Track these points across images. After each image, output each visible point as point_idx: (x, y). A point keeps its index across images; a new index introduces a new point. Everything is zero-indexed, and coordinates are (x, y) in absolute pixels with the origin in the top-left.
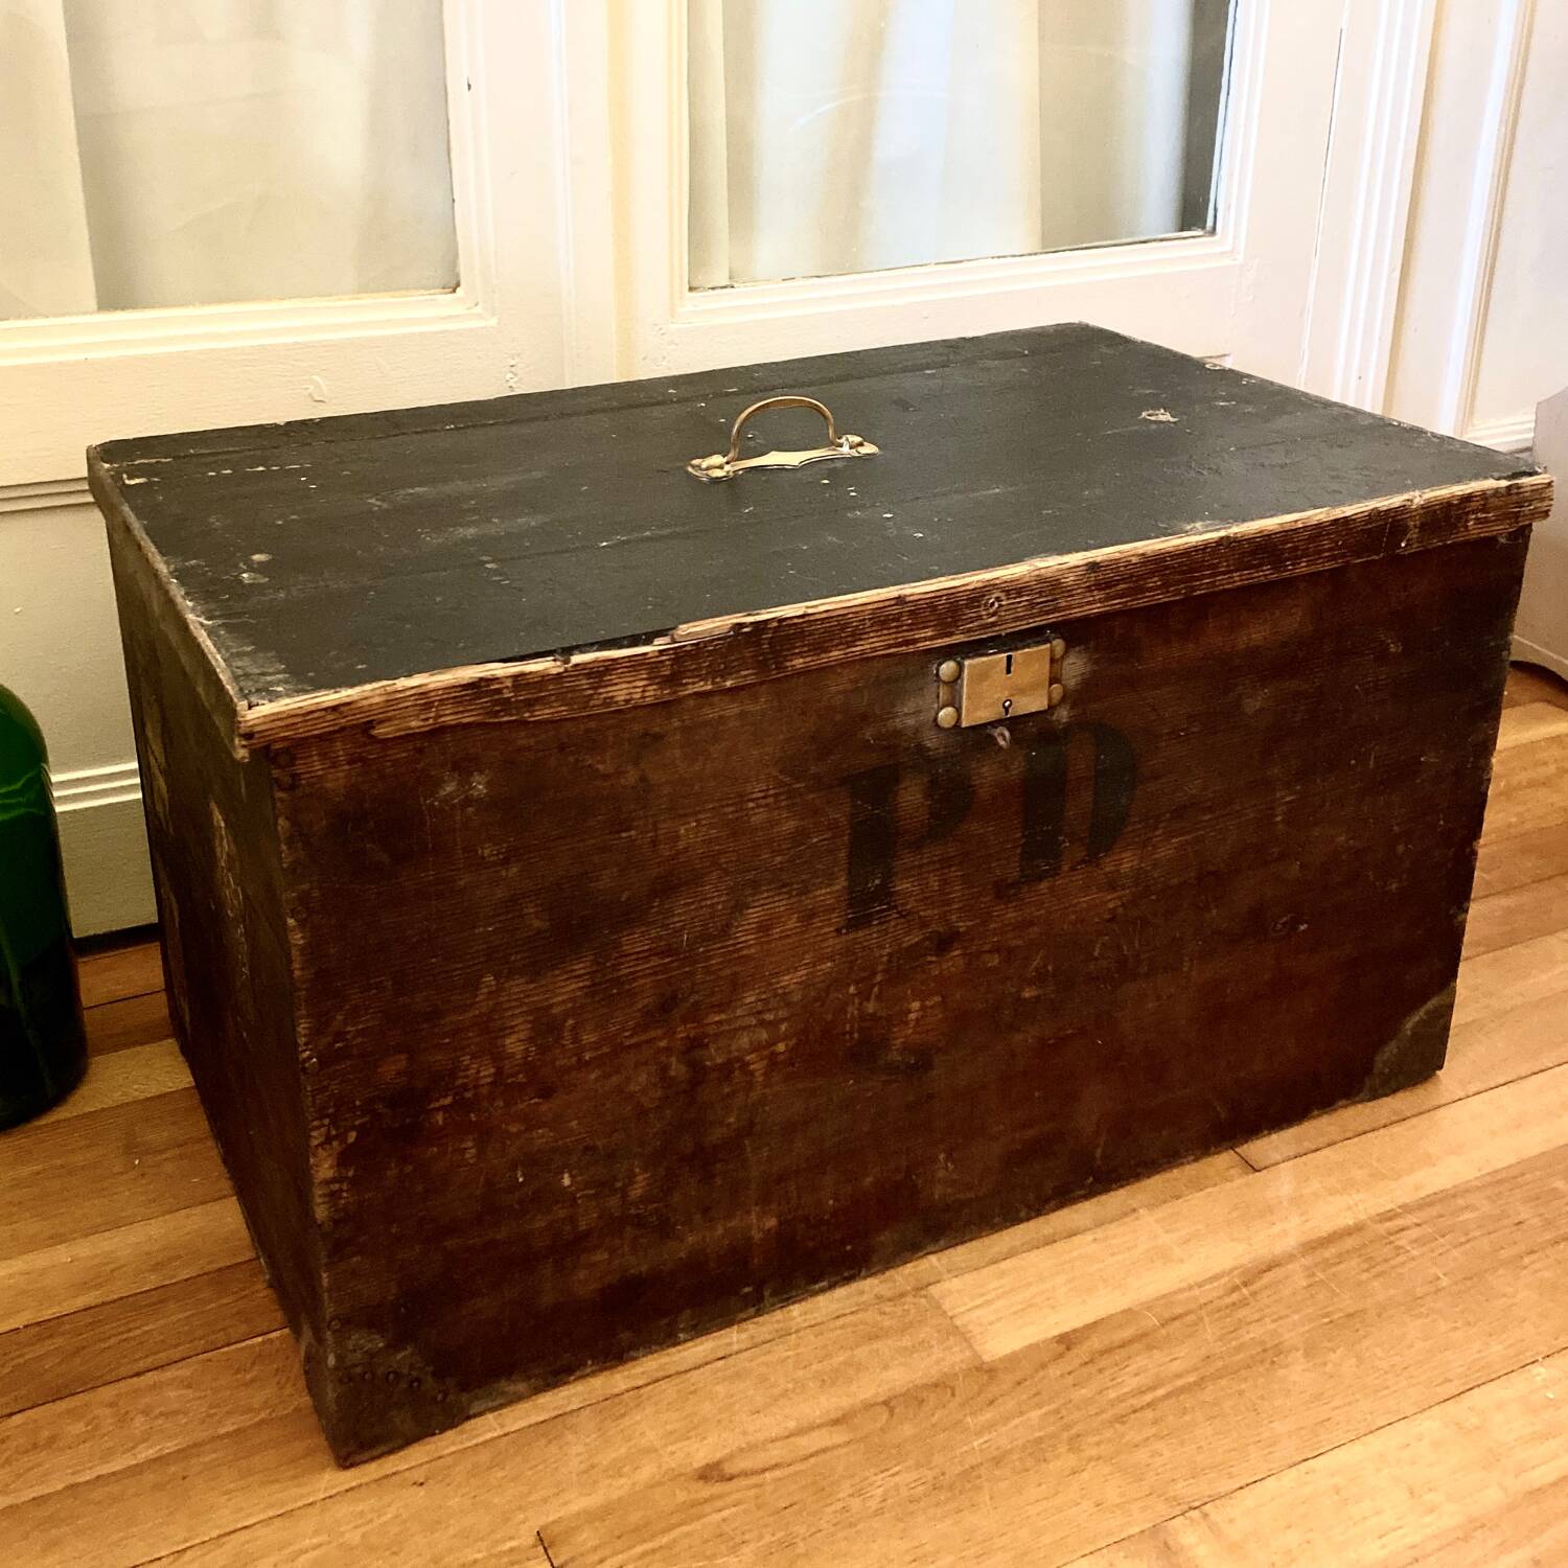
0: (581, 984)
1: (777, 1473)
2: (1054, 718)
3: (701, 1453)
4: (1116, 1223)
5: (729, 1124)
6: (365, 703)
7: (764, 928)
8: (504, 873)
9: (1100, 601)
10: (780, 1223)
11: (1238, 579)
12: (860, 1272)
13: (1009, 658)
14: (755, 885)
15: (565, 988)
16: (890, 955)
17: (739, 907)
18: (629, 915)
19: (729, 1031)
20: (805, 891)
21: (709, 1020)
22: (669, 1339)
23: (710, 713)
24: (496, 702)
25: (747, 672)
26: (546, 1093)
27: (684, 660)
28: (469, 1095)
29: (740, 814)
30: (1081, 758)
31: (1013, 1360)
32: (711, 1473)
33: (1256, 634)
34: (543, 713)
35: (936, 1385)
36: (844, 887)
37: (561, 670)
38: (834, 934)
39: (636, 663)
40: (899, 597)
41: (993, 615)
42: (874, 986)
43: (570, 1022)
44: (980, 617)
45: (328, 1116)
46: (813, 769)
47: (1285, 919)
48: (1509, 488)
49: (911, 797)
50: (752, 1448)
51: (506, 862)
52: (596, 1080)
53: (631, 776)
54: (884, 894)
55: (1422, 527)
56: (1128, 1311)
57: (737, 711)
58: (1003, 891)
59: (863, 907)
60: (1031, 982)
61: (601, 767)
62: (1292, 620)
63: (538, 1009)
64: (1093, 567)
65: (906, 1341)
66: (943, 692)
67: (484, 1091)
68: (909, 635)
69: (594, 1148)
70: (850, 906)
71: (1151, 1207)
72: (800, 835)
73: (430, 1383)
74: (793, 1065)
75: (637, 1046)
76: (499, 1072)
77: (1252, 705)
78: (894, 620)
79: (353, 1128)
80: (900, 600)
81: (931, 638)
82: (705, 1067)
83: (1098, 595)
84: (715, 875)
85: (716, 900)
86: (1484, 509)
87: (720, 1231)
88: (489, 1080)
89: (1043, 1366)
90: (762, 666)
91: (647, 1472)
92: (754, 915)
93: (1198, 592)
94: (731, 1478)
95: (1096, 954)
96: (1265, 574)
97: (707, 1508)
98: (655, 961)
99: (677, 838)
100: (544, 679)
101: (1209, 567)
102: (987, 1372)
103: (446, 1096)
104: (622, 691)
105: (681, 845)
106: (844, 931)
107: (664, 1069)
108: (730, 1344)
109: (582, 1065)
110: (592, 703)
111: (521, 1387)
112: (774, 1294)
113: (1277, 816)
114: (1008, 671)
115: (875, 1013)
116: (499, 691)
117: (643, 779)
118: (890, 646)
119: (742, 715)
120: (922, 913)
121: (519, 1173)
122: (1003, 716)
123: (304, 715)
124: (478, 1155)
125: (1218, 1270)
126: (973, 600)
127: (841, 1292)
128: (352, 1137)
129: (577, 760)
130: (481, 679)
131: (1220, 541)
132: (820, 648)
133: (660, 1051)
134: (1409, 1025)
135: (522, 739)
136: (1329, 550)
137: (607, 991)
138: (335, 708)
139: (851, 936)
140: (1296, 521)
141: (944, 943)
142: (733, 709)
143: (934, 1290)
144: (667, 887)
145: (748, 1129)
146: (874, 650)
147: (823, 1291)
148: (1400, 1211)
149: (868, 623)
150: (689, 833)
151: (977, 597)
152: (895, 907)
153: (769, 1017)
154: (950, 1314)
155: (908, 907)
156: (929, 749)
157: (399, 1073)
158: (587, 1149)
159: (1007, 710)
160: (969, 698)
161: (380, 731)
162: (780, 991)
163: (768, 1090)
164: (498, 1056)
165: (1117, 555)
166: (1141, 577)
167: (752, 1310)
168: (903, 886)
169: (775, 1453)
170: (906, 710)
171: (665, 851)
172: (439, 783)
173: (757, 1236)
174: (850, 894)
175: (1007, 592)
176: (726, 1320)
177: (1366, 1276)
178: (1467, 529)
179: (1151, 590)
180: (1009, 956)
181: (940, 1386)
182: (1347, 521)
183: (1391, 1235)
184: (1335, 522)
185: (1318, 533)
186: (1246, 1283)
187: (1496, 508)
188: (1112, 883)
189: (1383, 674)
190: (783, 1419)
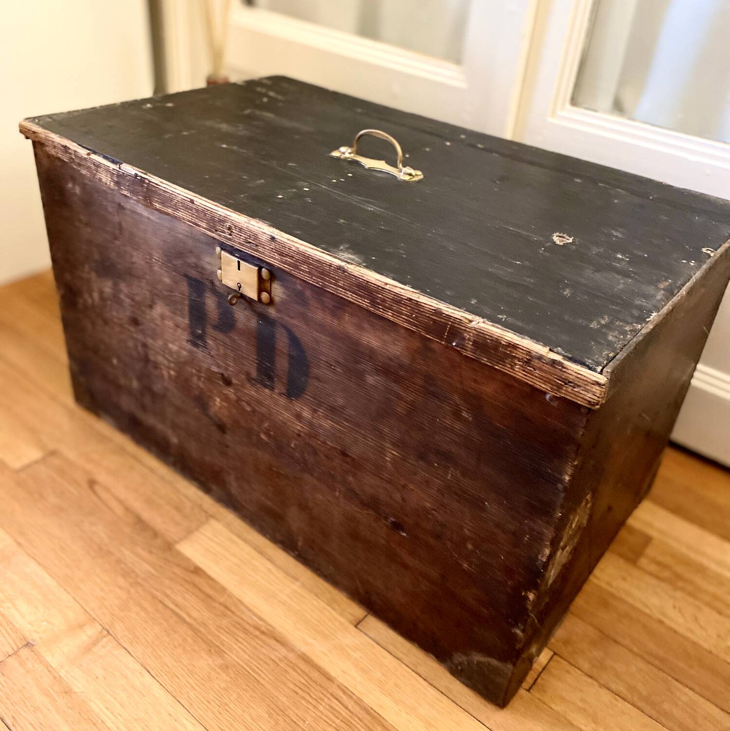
0: (111, 291)
2: (269, 310)
5: (158, 388)
9: (278, 260)
10: (179, 445)
11: (350, 297)
13: (239, 263)
14: (158, 297)
16: (206, 369)
17: (154, 302)
18: (121, 275)
20: (174, 313)
21: (148, 340)
24: (72, 158)
26: (105, 323)
27: (121, 178)
28: (87, 305)
29: (151, 262)
30: (282, 342)
31: (179, 554)
32: (92, 483)
33: (373, 340)
34: (83, 171)
37: (87, 157)
38: (186, 341)
39: (106, 169)
40: (191, 199)
41: (230, 235)
42: (202, 377)
43: (109, 303)
44: (224, 232)
46: (174, 262)
47: (392, 519)
48: (554, 362)
49: (211, 304)
50: (108, 490)
53: (117, 219)
54: (202, 339)
55: (475, 344)
56: (224, 589)
58: (249, 379)
59: (196, 339)
60: (264, 433)
61: (109, 208)
62: (396, 348)
63: (101, 290)
64: (273, 239)
65: (178, 519)
66: (218, 262)
68: (197, 221)
69: (121, 357)
70: (191, 334)
71: (303, 586)
72: (171, 288)
74: (177, 384)
75: (128, 329)
76: (93, 304)
77: (370, 380)
78: (190, 209)
80: (191, 201)
81: (206, 229)
82: (149, 357)
83: (277, 257)
84: (145, 281)
87: (160, 426)
88: (91, 304)
89: (178, 566)
90: (145, 198)
91: (89, 467)
93: (328, 290)
94: (91, 489)
95: (293, 446)
96: (365, 303)
97: (74, 485)
99: (132, 255)
100: (82, 157)
101: (333, 279)
102: (169, 547)
103: (81, 299)
104: (104, 179)
105: (134, 260)
106: (189, 343)
107: (137, 346)
110: (96, 177)
112: (180, 469)
113: (386, 457)
114: (239, 268)
115: (203, 389)
116: (71, 154)
117: (120, 222)
118: (189, 221)
119: (149, 218)
120: (218, 361)
121: (102, 346)
122: (238, 289)
125: (267, 619)
126: (221, 221)
129: (102, 200)
130: (65, 145)
131: (339, 268)
132: (164, 203)
136: (406, 315)
139: (193, 348)
140: (386, 284)
141: (227, 382)
142: (146, 213)
143: (212, 521)
145: (165, 396)
146: (184, 219)
147: (196, 486)
149: (181, 205)
152: (208, 349)
153: (167, 356)
154: (199, 529)
155: (212, 353)
156: (215, 286)
160: (223, 269)
162: (169, 349)
163: (169, 386)
165: (286, 241)
166: (297, 260)
168: (209, 341)
169: (106, 497)
170: (206, 260)
172: (67, 182)
174: (190, 328)
175: (235, 227)
177: (291, 686)
178: (512, 367)
179: (303, 271)
180: (254, 411)
181: (156, 534)
182: (417, 304)
183: (331, 694)
184: (410, 300)
185: (398, 300)
186: (263, 633)
187: (540, 369)
188: (299, 417)
189: (458, 426)
190: (123, 494)
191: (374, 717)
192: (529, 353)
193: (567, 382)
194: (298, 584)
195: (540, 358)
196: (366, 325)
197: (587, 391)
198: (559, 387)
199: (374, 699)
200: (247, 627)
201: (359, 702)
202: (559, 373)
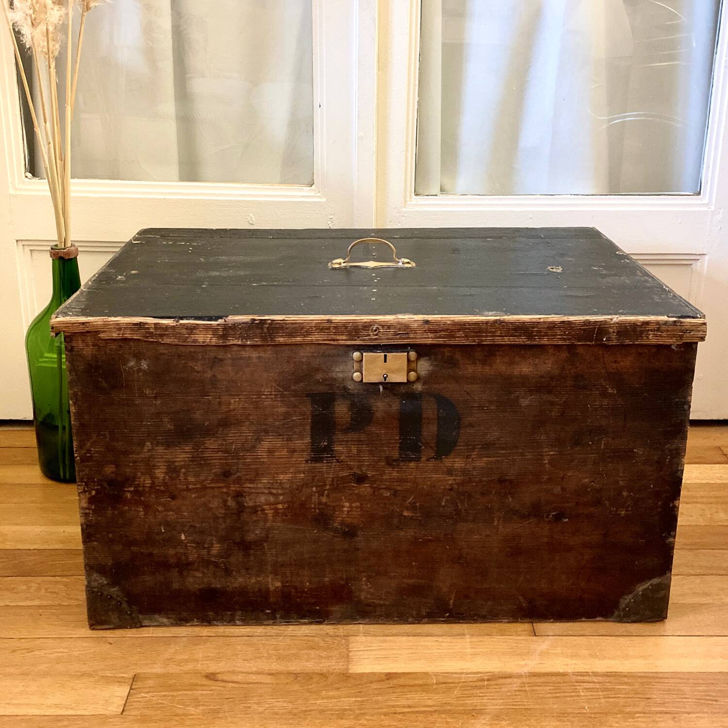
0: (188, 456)
1: (234, 685)
2: (414, 387)
3: (213, 668)
4: (452, 637)
5: (256, 534)
6: (95, 323)
7: (270, 451)
8: (154, 402)
9: (431, 338)
10: (283, 586)
11: (507, 340)
12: (324, 621)
13: (385, 356)
14: (266, 432)
15: (182, 455)
16: (333, 478)
17: (259, 440)
18: (209, 432)
19: (256, 493)
20: (289, 440)
21: (245, 486)
22: (231, 622)
23: (245, 354)
24: (148, 333)
25: (257, 340)
26: (173, 497)
27: (228, 330)
28: (141, 489)
29: (259, 400)
30: (429, 409)
31: (362, 675)
32: (211, 677)
33: (525, 368)
34: (167, 340)
35: (321, 674)
36: (309, 443)
37: (175, 325)
38: (304, 462)
39: (207, 328)
40: (328, 320)
41: (376, 335)
42: (325, 490)
43: (183, 470)
44: (369, 335)
45: (84, 482)
46: (293, 387)
47: (554, 513)
48: (675, 322)
49: (341, 409)
50: (233, 672)
51: (155, 398)
52: (195, 498)
53: (209, 374)
54: (328, 449)
55: (619, 333)
56: (426, 674)
57: (257, 355)
58: (390, 462)
59: (319, 453)
60: (407, 509)
61: (196, 368)
62: (547, 365)
63: (170, 462)
64: (427, 322)
65: (324, 654)
66: (356, 366)
67: (147, 489)
68: (334, 337)
69: (195, 527)
70: (312, 451)
71: (472, 635)
72: (286, 415)
73: (125, 605)
74: (286, 516)
75: (213, 488)
76: (153, 483)
77: (524, 402)
78: (326, 329)
79: (94, 489)
80: (329, 321)
81: (346, 340)
82: (244, 505)
83: (430, 335)
84: (247, 423)
85: (248, 434)
86: (658, 330)
87: (253, 580)
88: (149, 485)
89: (372, 682)
90: (264, 338)
91: (189, 667)
92: (265, 445)
93: (485, 343)
94: (217, 681)
95: (443, 504)
96: (522, 340)
97: (198, 688)
98: (220, 454)
99: (230, 403)
100: (167, 328)
101: (490, 332)
102: (346, 676)
103: (131, 487)
104: (202, 338)
105: (232, 407)
106: (309, 462)
107: (225, 501)
108: (256, 632)
109: (188, 490)
110: (188, 340)
111: (165, 620)
112: (281, 617)
113: (544, 460)
114: (385, 361)
115: (326, 502)
116: (148, 328)
117: (214, 376)
118: (325, 340)
119: (259, 358)
120: (349, 463)
121: (162, 528)
122: (383, 380)
123: (72, 324)
124: (145, 515)
125: (480, 670)
126: (366, 327)
127: (314, 627)
128: (94, 493)
129: (185, 363)
130: (141, 323)
131: (496, 321)
132: (291, 335)
133: (222, 493)
134: (641, 588)
135: (162, 350)
136: (560, 335)
137: (199, 461)
138: (83, 323)
139: (314, 465)
140: (540, 319)
141: (361, 479)
142: (255, 355)
143: (352, 639)
144: (225, 423)
145: (266, 539)
146: (318, 340)
147: (305, 624)
148: (591, 674)
149: (314, 329)
150: (235, 403)
151: (367, 326)
152: (335, 457)
153: (274, 491)
154: (350, 650)
155: (342, 458)
156: (350, 389)
157: (112, 473)
158: (191, 526)
159: (385, 379)
160: (365, 370)
161: (102, 335)
162: (279, 481)
163: (274, 524)
164: (153, 477)
165: (440, 319)
166: (452, 331)
167: (271, 622)
168: (338, 448)
169: (240, 678)
170: (338, 370)
171: (224, 408)
172: (128, 361)
173: (272, 588)
174: (312, 446)
175: (383, 326)
176: (258, 622)
177: (549, 695)
178: (648, 338)
179: (459, 337)
180: (395, 493)
181: (323, 675)
182: (569, 323)
183: (577, 682)
184: (563, 322)
185: (552, 326)
186: (488, 680)
187: (667, 331)
188: (450, 472)
189: (605, 402)
190: (253, 666)
191: (615, 676)
192: (658, 323)
193: (685, 331)
194: (467, 636)
195: (666, 323)
196: (517, 359)
197: (699, 331)
198: (681, 337)
199: (601, 666)
200: (475, 684)
201: (596, 674)
202: (679, 328)
